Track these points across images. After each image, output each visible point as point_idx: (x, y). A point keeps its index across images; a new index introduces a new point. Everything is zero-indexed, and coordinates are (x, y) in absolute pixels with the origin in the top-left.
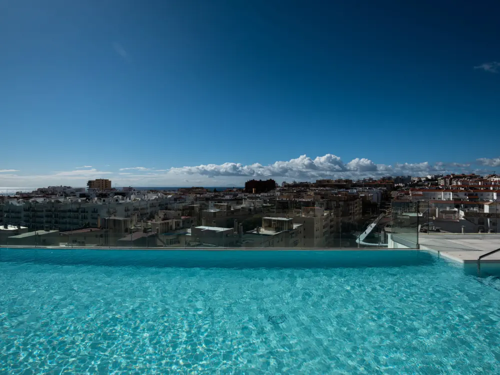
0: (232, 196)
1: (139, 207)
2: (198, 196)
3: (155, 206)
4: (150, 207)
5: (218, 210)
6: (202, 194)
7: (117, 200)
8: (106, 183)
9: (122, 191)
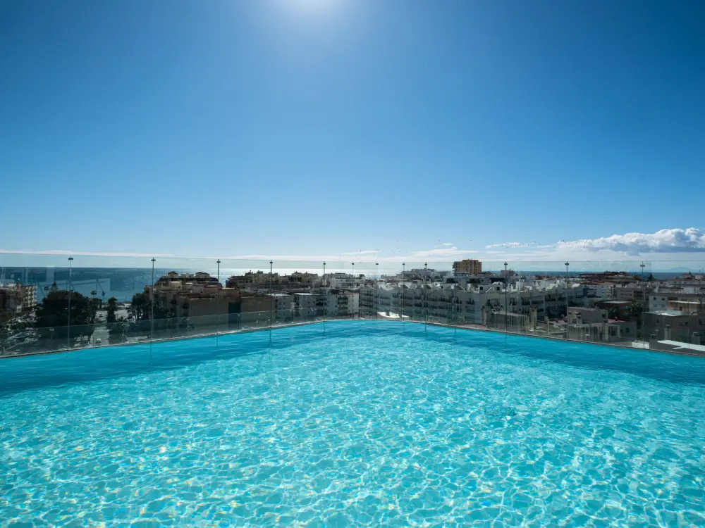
0: (698, 289)
1: (530, 300)
2: (619, 286)
3: (554, 300)
4: (546, 300)
5: (678, 313)
6: (627, 283)
7: (498, 289)
8: (474, 265)
9: (499, 276)
